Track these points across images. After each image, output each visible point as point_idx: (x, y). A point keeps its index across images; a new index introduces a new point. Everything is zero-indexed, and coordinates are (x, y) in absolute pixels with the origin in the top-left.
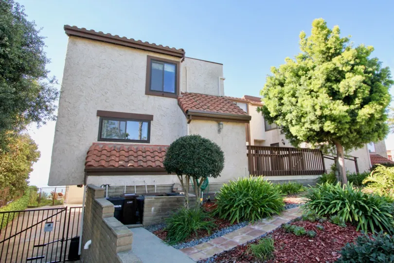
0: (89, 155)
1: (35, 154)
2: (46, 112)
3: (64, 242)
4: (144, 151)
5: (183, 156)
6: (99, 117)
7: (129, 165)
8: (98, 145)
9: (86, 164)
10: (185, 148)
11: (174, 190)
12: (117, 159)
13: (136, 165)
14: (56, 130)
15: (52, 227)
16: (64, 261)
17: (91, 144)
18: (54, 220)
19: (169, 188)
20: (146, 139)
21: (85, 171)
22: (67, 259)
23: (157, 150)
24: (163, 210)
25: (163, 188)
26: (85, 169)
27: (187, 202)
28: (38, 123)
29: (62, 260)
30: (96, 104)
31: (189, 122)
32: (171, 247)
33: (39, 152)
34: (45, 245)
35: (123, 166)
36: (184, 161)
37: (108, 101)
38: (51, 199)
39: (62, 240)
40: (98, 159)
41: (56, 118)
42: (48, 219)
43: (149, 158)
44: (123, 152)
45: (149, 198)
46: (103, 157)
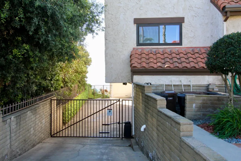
0: (132, 58)
1: (89, 60)
2: (97, 25)
3: (121, 125)
4: (177, 53)
5: (232, 54)
6: (136, 25)
7: (166, 66)
8: (137, 49)
9: (131, 66)
10: (232, 46)
11: (210, 90)
12: (155, 61)
13: (172, 66)
14: (106, 39)
15: (112, 113)
16: (122, 137)
17: (132, 49)
18: (112, 108)
19: (204, 88)
20: (178, 42)
21: (131, 71)
22: (123, 137)
23: (190, 52)
24: (203, 107)
25: (198, 88)
26: (131, 70)
27: (232, 102)
28: (93, 34)
29: (121, 137)
30: (132, 13)
31: (225, 20)
32: (220, 140)
33: (91, 58)
34: (109, 125)
35: (161, 67)
36: (234, 60)
37: (141, 8)
38: (101, 93)
39: (119, 123)
40: (139, 61)
41: (104, 29)
42: (109, 107)
43: (183, 59)
44: (159, 54)
45: (190, 96)
46: (143, 60)
